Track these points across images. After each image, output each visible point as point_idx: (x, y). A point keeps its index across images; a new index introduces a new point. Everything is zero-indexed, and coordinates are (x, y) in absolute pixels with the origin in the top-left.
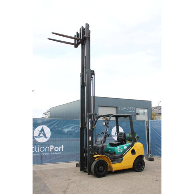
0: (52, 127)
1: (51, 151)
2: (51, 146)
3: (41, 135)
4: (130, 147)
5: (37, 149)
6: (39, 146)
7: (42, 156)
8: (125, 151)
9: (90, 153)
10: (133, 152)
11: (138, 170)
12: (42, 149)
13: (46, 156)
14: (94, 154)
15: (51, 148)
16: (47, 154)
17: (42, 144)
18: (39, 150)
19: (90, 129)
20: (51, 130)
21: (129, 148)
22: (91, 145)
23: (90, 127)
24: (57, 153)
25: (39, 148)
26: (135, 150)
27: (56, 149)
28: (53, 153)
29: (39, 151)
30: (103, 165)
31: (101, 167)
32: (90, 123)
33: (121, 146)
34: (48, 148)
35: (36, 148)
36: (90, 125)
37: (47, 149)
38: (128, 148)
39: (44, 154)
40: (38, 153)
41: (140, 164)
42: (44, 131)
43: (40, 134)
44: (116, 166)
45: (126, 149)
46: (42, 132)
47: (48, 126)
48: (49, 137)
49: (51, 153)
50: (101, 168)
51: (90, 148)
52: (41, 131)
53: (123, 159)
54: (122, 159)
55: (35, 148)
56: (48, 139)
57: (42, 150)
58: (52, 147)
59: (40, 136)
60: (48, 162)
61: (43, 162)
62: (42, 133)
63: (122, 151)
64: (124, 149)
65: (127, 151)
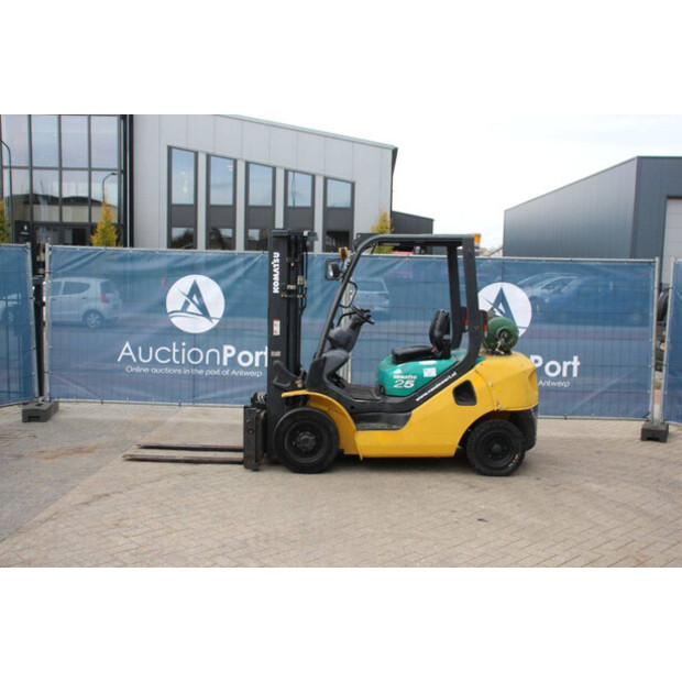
0: (228, 281)
1: (225, 363)
2: (226, 348)
3: (192, 308)
4: (455, 374)
5: (179, 356)
6: (184, 344)
7: (194, 380)
8: (425, 389)
9: (275, 381)
10: (465, 394)
11: (483, 469)
12: (195, 356)
13: (207, 379)
14: (288, 385)
15: (226, 356)
16: (210, 372)
17: (194, 339)
18: (186, 356)
19: (276, 290)
20: (227, 293)
21: (445, 376)
22: (278, 354)
24: (246, 373)
25: (184, 350)
26: (477, 386)
27: (245, 358)
28: (234, 372)
29: (183, 361)
30: (314, 431)
31: (305, 437)
33: (411, 365)
34: (215, 354)
35: (175, 350)
37: (213, 355)
38: (441, 375)
39: (201, 372)
40: (181, 366)
41: (496, 447)
42: (199, 296)
43: (186, 304)
44: (370, 441)
45: (433, 381)
46: (195, 298)
47: (217, 279)
48: (220, 315)
49: (227, 372)
50: (307, 440)
51: (276, 362)
52: (190, 296)
53: (410, 416)
54: (407, 418)
55: (171, 348)
56: (216, 322)
57: (194, 360)
58: (229, 351)
59: (189, 310)
60: (215, 400)
61: (200, 397)
62: (194, 302)
63: (410, 384)
64: (421, 377)
65: (437, 386)
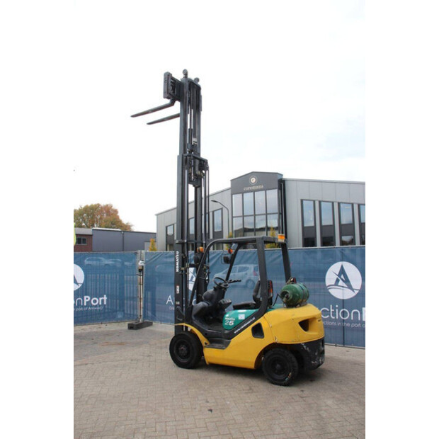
4: (254, 319)
8: (239, 326)
10: (258, 331)
19: (177, 271)
21: (249, 320)
23: (177, 267)
32: (177, 260)
36: (177, 264)
38: (247, 319)
45: (243, 322)
64: (237, 319)
65: (245, 325)
